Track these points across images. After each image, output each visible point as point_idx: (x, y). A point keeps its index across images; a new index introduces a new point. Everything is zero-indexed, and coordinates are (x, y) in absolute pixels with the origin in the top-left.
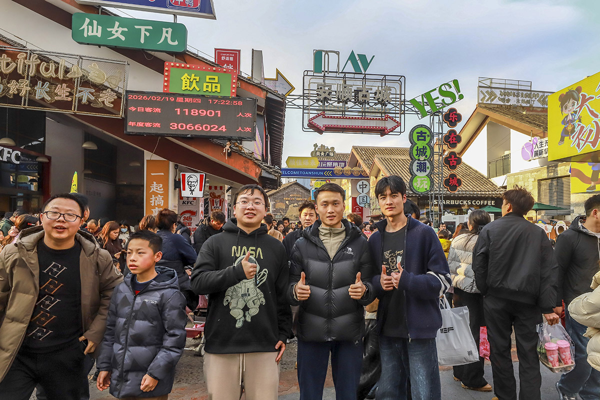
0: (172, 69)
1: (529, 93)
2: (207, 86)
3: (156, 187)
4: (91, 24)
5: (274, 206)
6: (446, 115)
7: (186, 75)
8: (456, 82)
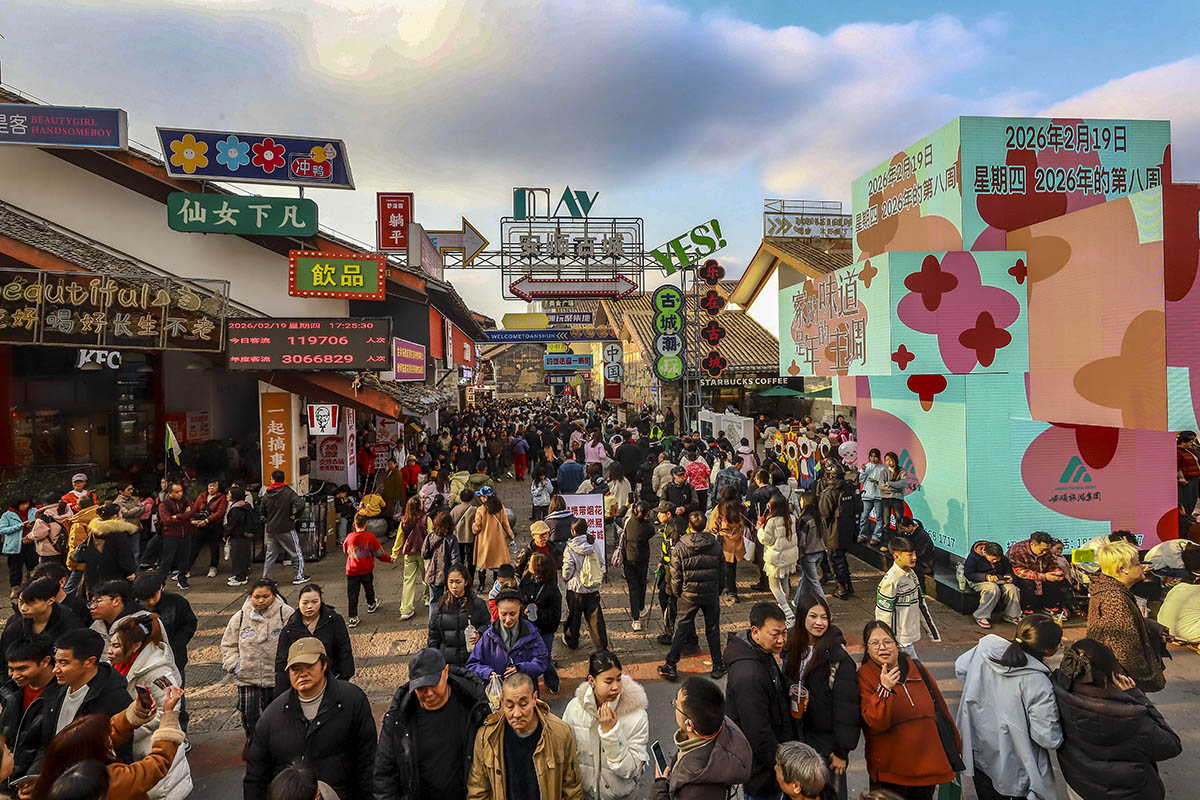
0: (299, 259)
1: (838, 218)
2: (346, 280)
3: (275, 427)
4: (192, 206)
5: (499, 372)
6: (702, 269)
7: (318, 266)
8: (715, 223)
